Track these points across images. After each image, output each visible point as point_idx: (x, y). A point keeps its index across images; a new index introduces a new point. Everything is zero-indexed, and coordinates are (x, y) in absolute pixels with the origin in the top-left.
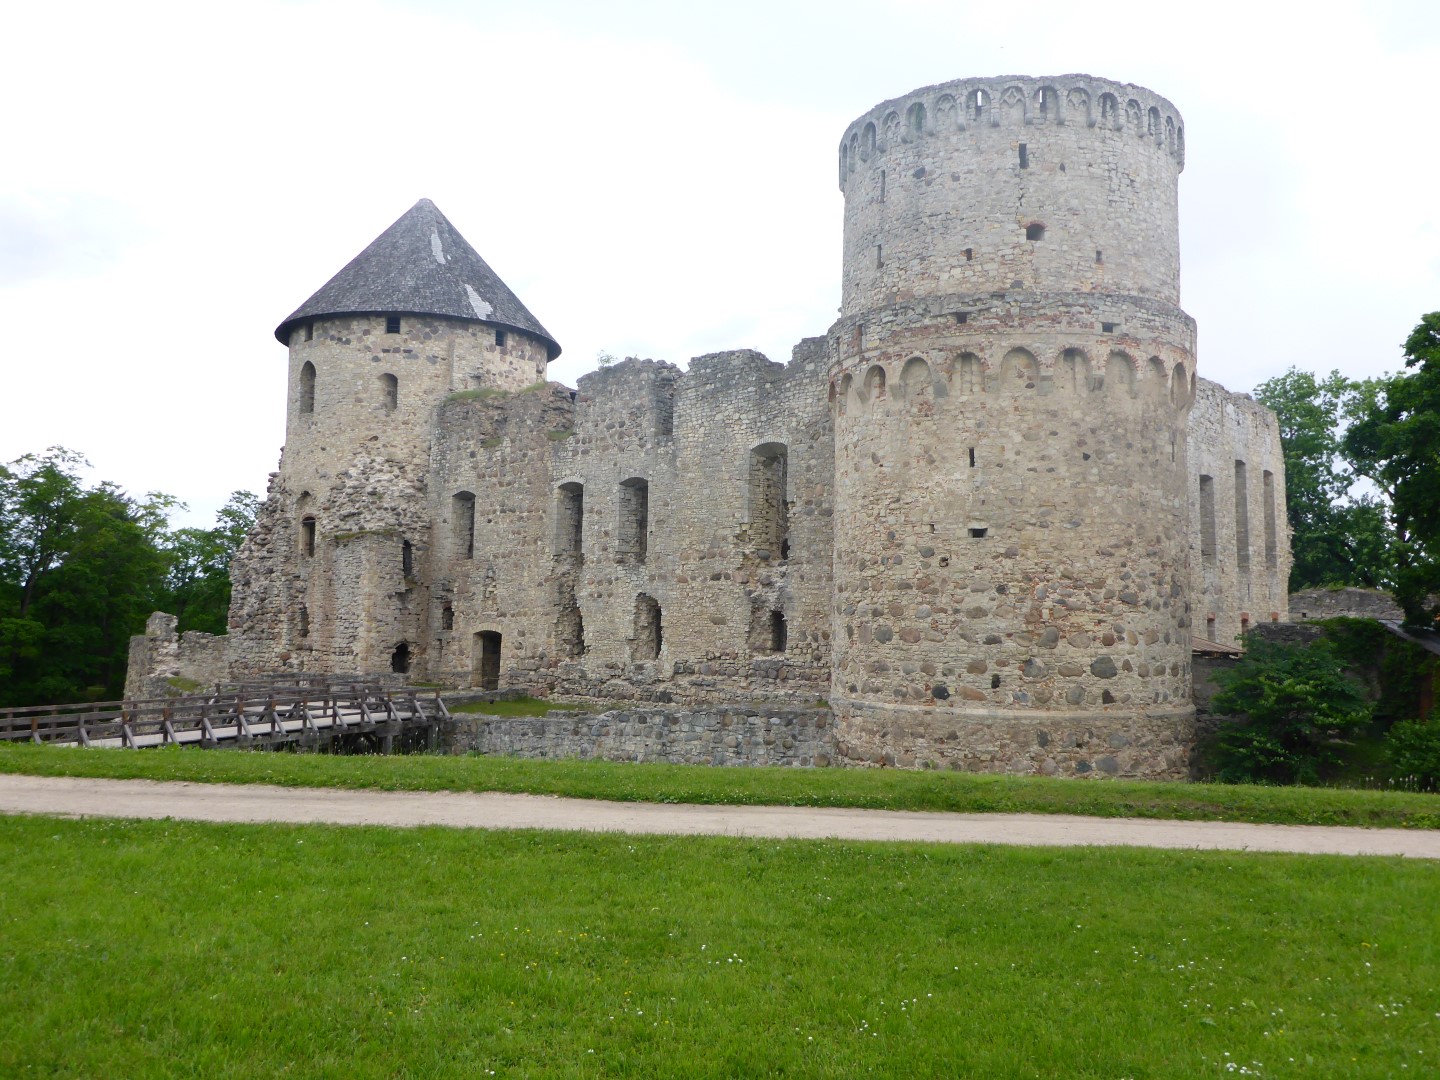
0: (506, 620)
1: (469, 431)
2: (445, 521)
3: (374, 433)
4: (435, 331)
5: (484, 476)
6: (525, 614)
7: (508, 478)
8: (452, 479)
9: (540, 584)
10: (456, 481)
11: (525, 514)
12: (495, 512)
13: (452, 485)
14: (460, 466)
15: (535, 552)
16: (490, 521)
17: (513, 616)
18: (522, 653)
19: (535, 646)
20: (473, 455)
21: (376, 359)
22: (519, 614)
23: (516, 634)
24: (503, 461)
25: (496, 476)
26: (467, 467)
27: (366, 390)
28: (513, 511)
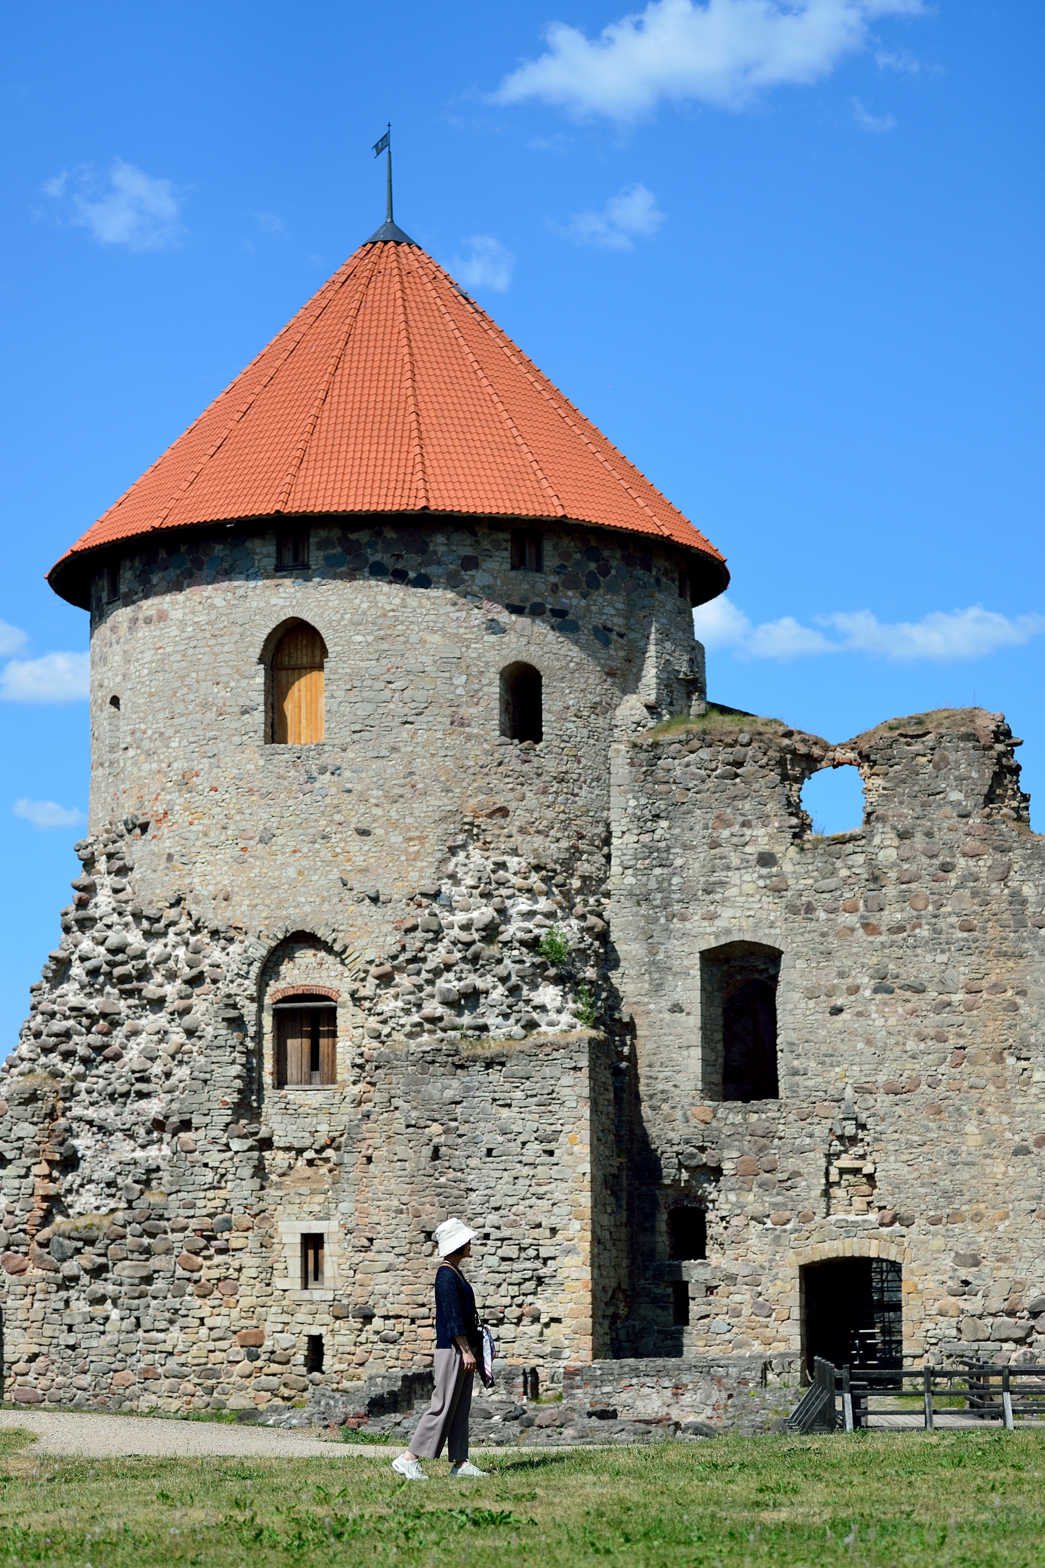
0: (913, 1232)
1: (747, 805)
2: (677, 1008)
3: (500, 801)
4: (605, 571)
5: (810, 908)
6: (977, 1217)
7: (894, 915)
8: (696, 912)
9: (1021, 1151)
10: (712, 917)
11: (956, 998)
12: (854, 990)
13: (695, 923)
14: (722, 884)
15: (999, 1081)
16: (836, 1011)
17: (935, 1222)
18: (974, 1304)
19: (1018, 1287)
20: (766, 859)
21: (494, 627)
22: (955, 1217)
23: (948, 1261)
24: (875, 879)
25: (853, 910)
26: (749, 888)
27: (474, 697)
28: (920, 990)
